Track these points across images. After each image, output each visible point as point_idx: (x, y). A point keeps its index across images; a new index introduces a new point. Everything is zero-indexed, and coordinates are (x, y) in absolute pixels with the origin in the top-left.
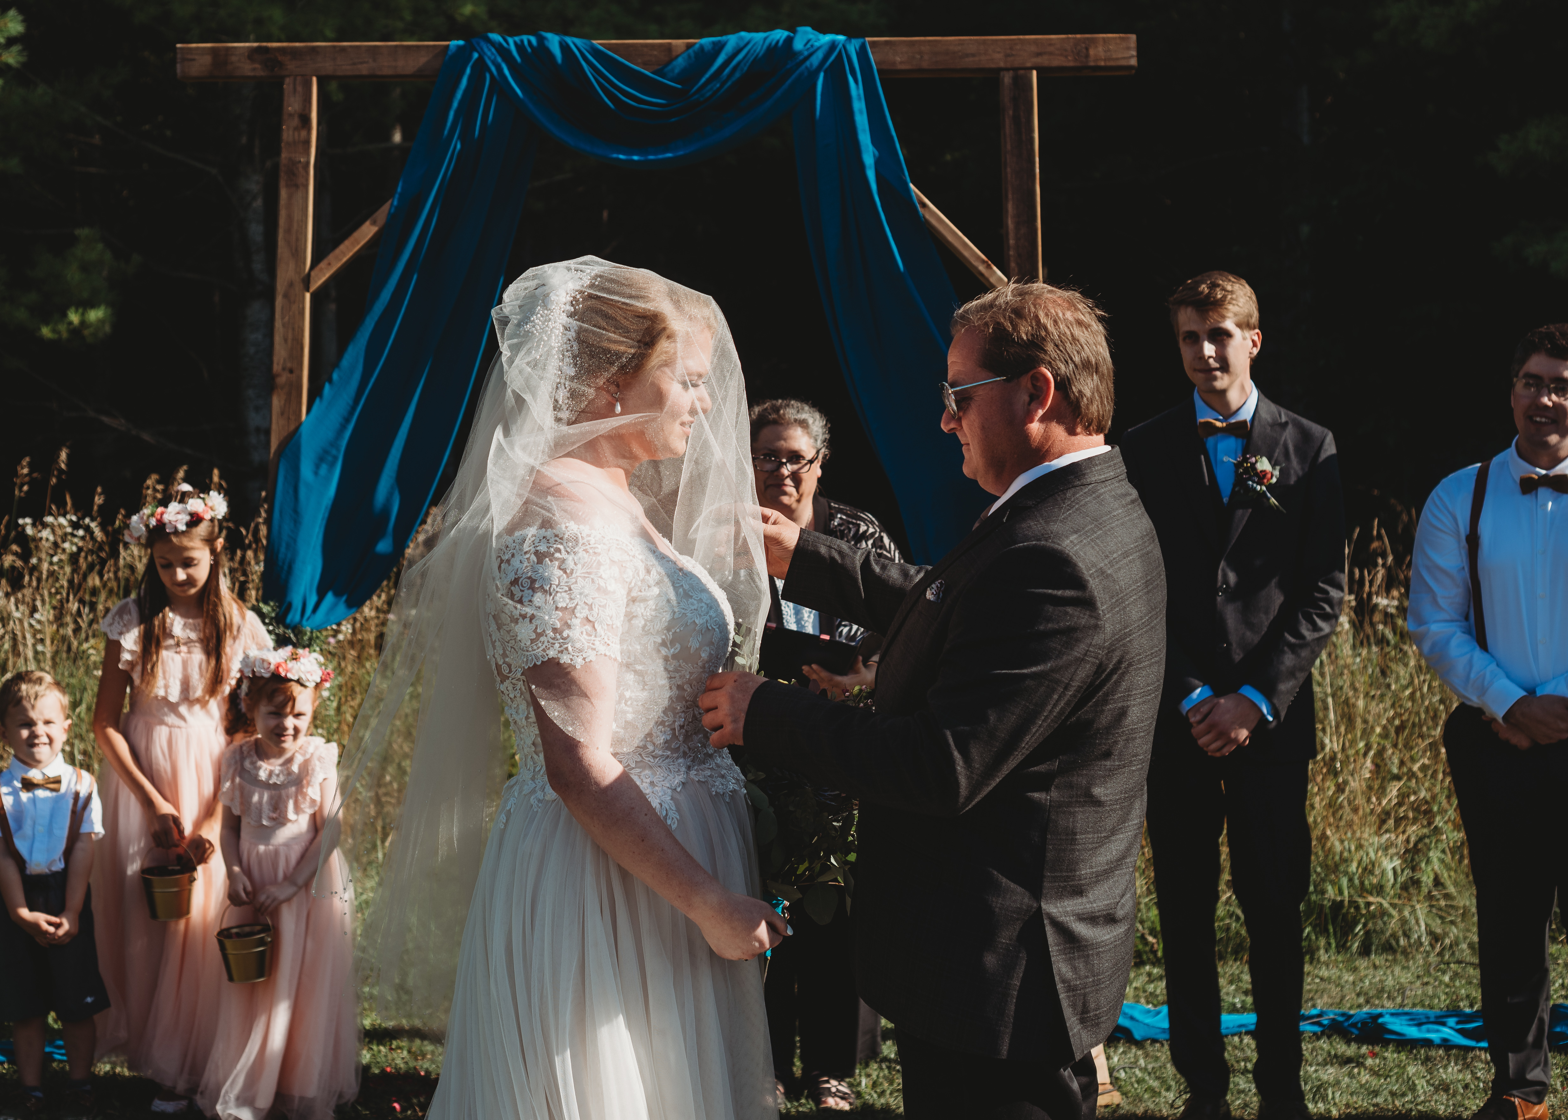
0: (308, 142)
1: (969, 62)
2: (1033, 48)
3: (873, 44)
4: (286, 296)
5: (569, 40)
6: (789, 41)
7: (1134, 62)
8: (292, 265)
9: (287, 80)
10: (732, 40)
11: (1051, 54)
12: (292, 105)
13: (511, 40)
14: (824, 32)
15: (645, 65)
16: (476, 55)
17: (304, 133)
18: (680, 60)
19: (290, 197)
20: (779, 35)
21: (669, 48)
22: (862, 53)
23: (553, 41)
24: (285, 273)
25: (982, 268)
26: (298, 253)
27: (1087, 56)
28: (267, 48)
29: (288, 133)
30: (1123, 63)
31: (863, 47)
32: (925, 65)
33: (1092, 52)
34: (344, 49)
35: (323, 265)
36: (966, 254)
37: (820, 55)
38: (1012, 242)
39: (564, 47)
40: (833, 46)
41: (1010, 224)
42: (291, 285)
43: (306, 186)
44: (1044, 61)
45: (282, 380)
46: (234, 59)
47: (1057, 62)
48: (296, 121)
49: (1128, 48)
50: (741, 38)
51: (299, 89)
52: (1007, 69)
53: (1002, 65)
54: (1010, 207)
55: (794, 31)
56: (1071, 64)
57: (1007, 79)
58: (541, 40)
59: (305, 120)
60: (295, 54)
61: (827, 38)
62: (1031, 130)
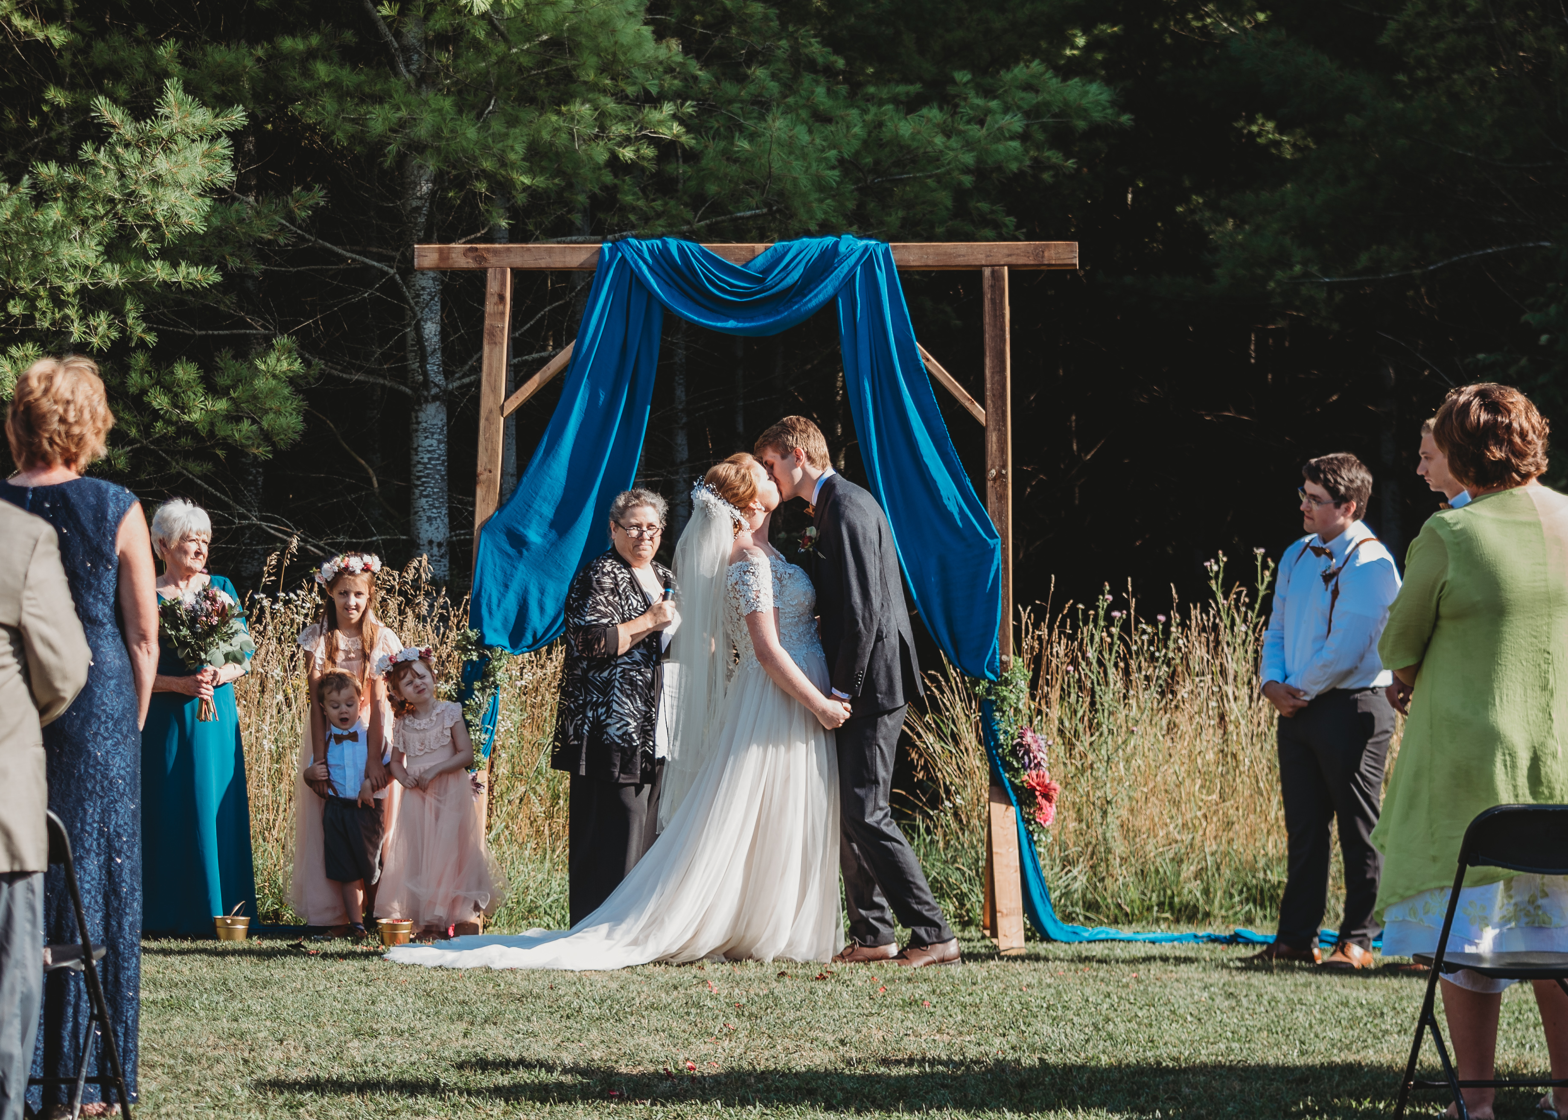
0: (503, 313)
1: (960, 261)
2: (1006, 251)
3: (894, 248)
4: (487, 419)
5: (684, 243)
6: (836, 244)
7: (1076, 261)
8: (492, 398)
9: (490, 270)
10: (796, 245)
11: (1018, 255)
12: (492, 287)
13: (643, 243)
14: (861, 238)
15: (736, 260)
16: (620, 255)
17: (501, 307)
18: (760, 258)
19: (491, 351)
20: (830, 240)
21: (753, 250)
22: (886, 254)
23: (673, 244)
24: (487, 403)
25: (967, 404)
26: (495, 390)
27: (1043, 257)
28: (476, 249)
29: (490, 307)
30: (1068, 262)
31: (887, 249)
32: (930, 263)
33: (1046, 254)
34: (529, 249)
35: (512, 398)
36: (956, 394)
37: (857, 254)
38: (988, 386)
39: (681, 250)
40: (866, 248)
41: (988, 373)
42: (491, 411)
43: (502, 344)
44: (1013, 260)
45: (482, 478)
46: (454, 255)
47: (1022, 261)
48: (495, 299)
49: (1072, 251)
50: (803, 243)
51: (498, 276)
52: (987, 266)
53: (983, 263)
54: (988, 362)
55: (840, 237)
56: (1032, 262)
57: (987, 272)
58: (665, 243)
59: (502, 298)
60: (496, 252)
61: (862, 243)
62: (1003, 308)
